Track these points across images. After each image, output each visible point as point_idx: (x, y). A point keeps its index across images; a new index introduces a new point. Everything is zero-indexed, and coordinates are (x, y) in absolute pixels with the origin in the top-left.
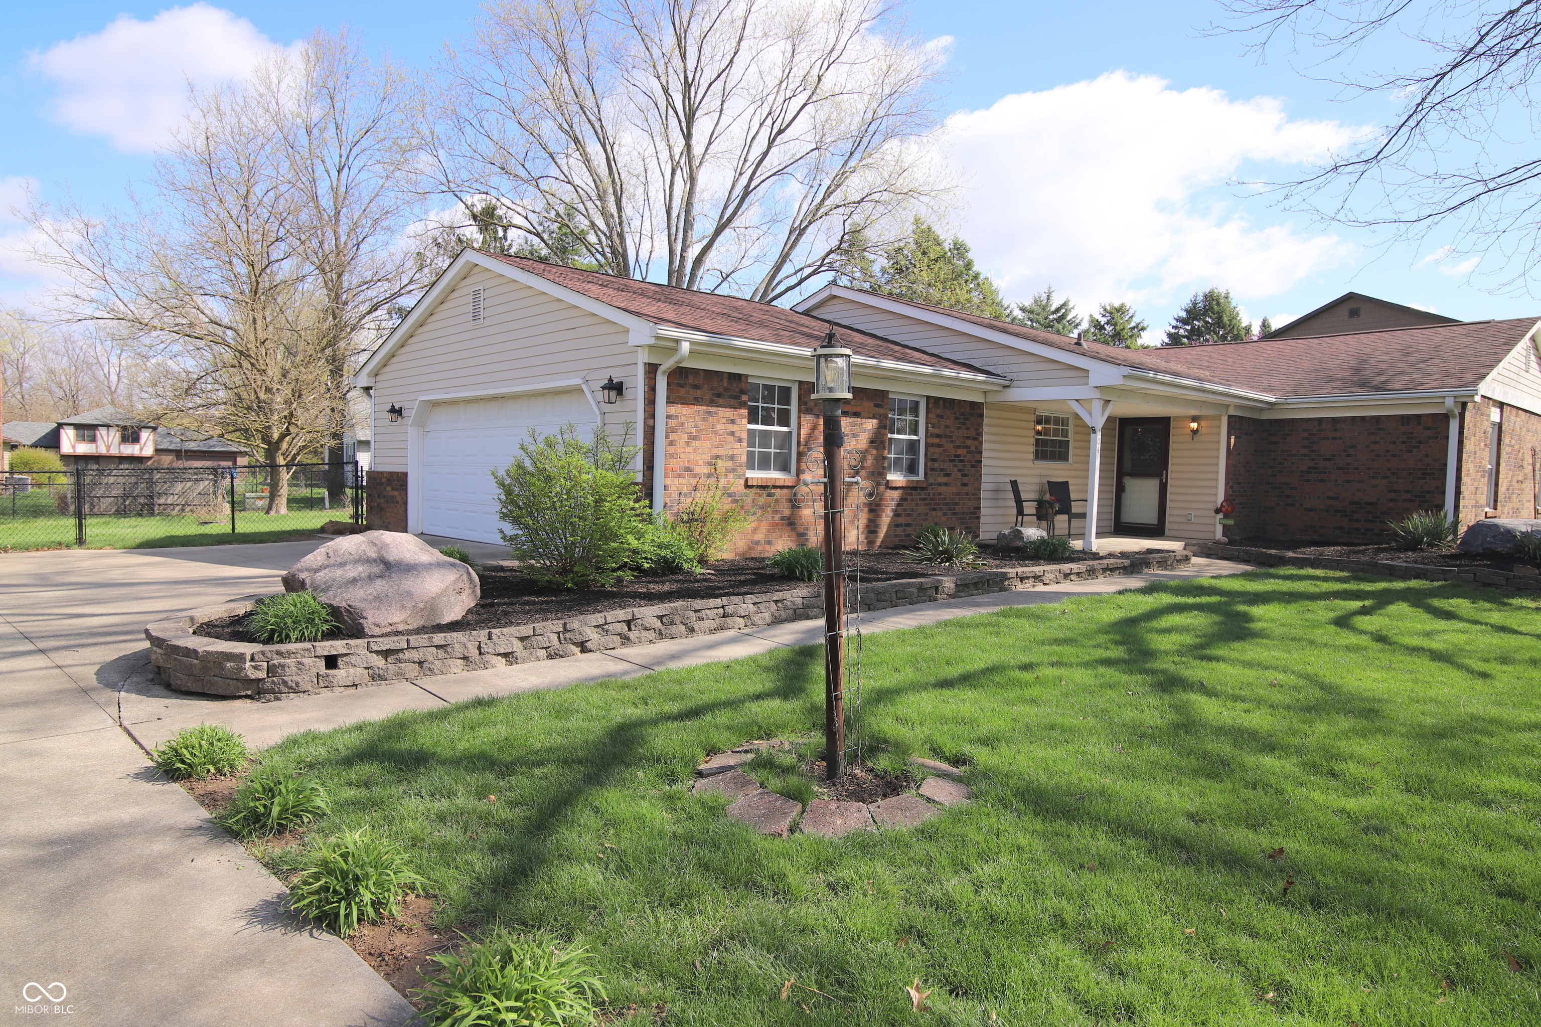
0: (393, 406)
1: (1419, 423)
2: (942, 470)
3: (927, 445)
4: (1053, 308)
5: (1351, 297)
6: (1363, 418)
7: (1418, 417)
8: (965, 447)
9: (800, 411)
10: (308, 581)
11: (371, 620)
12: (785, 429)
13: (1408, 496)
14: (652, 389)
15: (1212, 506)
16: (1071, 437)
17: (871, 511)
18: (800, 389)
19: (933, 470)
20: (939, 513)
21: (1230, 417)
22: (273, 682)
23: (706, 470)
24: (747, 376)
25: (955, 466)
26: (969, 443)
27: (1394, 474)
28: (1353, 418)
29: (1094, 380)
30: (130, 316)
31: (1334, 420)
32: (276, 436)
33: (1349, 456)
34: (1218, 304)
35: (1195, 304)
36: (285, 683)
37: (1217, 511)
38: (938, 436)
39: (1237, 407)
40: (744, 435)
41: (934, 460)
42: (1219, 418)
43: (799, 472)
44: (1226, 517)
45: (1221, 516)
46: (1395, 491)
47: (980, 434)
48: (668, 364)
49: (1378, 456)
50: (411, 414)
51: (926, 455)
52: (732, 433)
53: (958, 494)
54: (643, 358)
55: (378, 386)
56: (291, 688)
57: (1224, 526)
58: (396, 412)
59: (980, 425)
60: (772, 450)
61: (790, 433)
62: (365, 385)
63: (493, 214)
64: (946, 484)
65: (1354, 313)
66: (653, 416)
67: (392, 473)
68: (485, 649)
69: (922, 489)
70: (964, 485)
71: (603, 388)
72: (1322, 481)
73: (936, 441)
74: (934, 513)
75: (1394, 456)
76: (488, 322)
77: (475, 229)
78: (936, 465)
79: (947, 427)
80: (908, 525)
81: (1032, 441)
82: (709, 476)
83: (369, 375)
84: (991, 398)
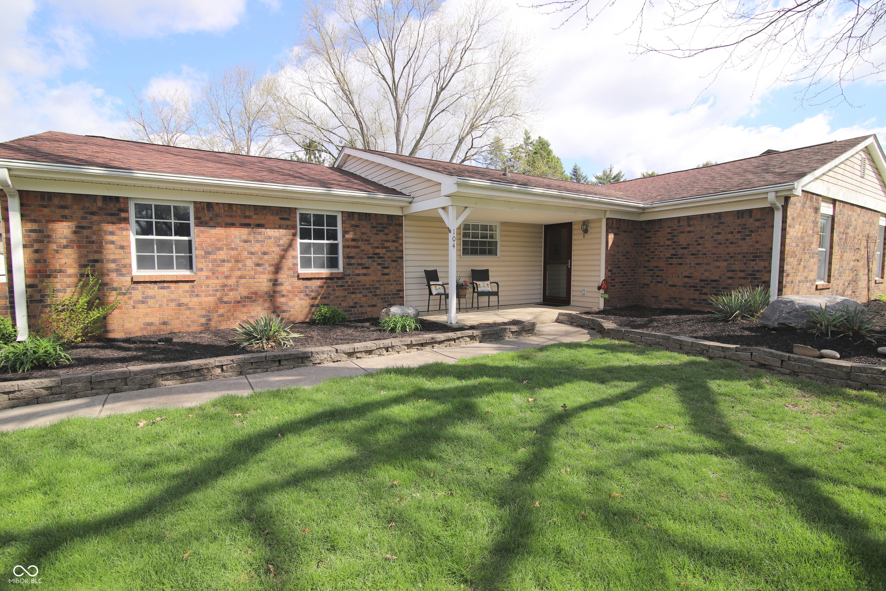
1: (751, 216)
2: (360, 264)
3: (344, 247)
4: (613, 176)
6: (709, 215)
7: (750, 211)
8: (385, 248)
12: (186, 238)
13: (742, 274)
15: (597, 285)
16: (498, 239)
17: (285, 296)
18: (198, 208)
19: (350, 264)
20: (359, 296)
21: (605, 219)
24: (130, 198)
25: (374, 261)
26: (387, 244)
27: (732, 257)
28: (702, 216)
29: (444, 190)
31: (689, 218)
33: (699, 244)
37: (599, 288)
38: (356, 240)
40: (127, 243)
41: (350, 257)
42: (600, 220)
43: (198, 270)
44: (605, 291)
45: (602, 291)
46: (733, 271)
49: (720, 244)
51: (344, 254)
53: (379, 281)
57: (605, 299)
61: (190, 241)
64: (365, 275)
69: (339, 279)
70: (386, 274)
72: (681, 264)
73: (354, 243)
74: (353, 296)
75: (732, 243)
78: (353, 261)
79: (363, 233)
84: (405, 212)
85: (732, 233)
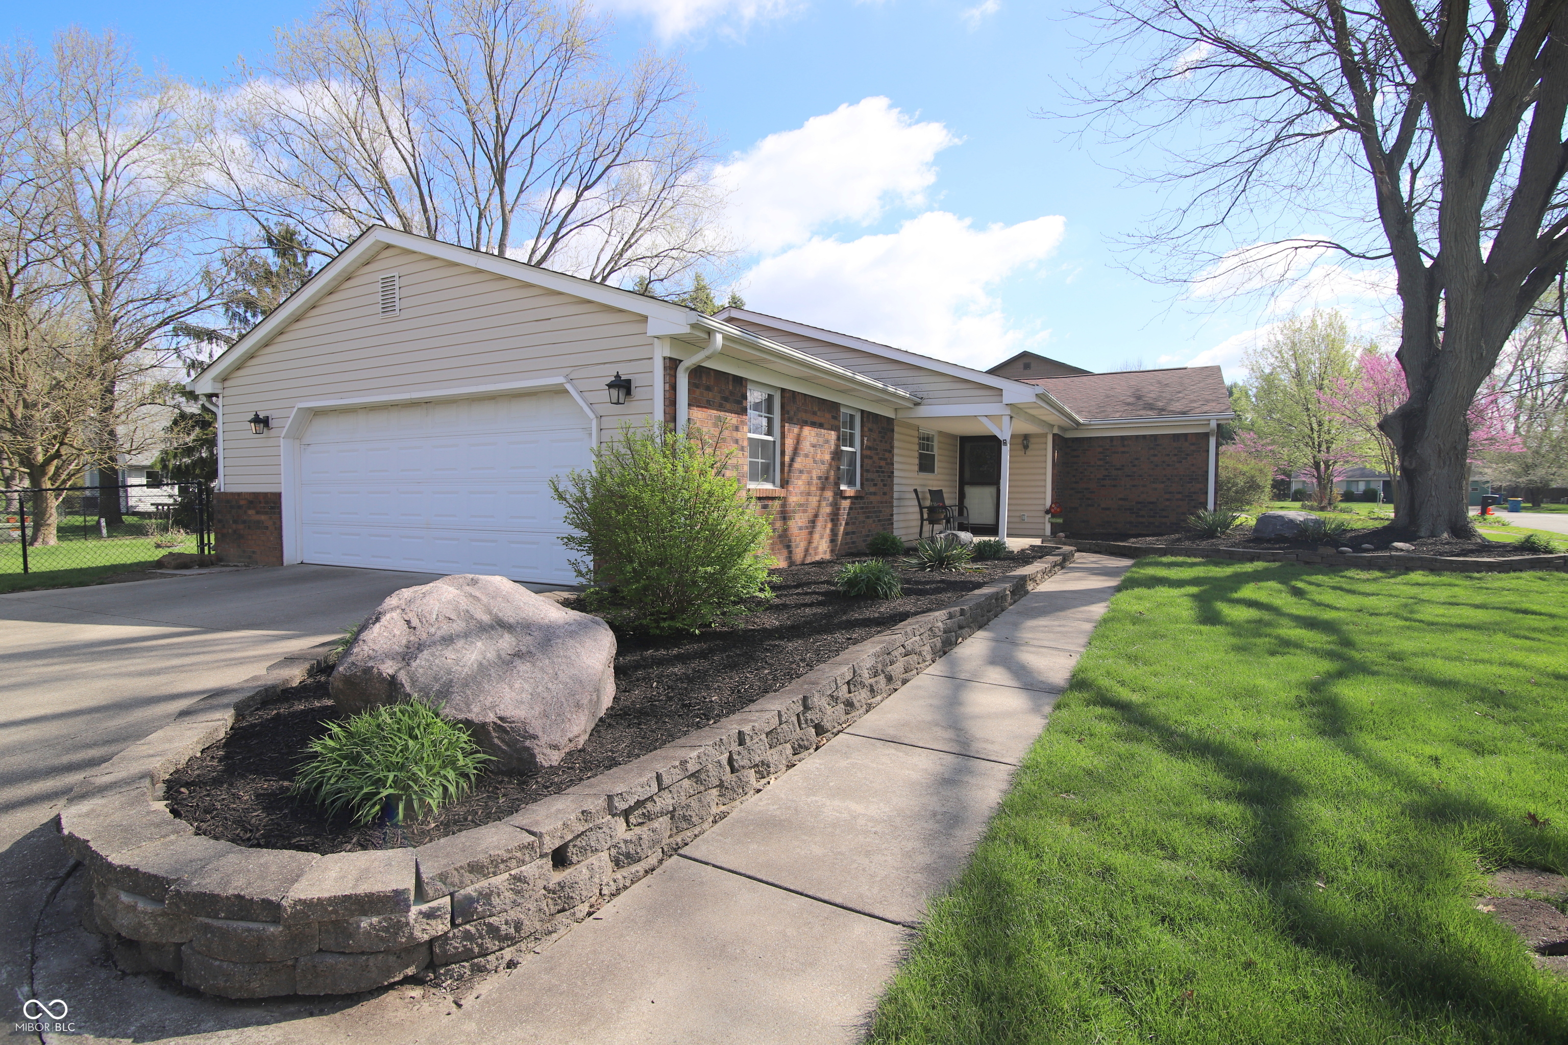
0: (257, 415)
1: (1186, 440)
2: (873, 480)
3: (863, 457)
5: (1025, 355)
6: (1144, 437)
7: (1186, 435)
8: (885, 459)
9: (783, 421)
10: (403, 677)
11: (544, 739)
12: (770, 439)
13: (1180, 496)
14: (672, 388)
15: (1042, 508)
16: (936, 452)
17: (832, 520)
18: (782, 397)
19: (867, 480)
20: (871, 521)
21: (1054, 435)
22: (467, 936)
24: (746, 380)
25: (879, 476)
26: (887, 455)
29: (1007, 398)
32: (41, 458)
33: (1134, 466)
36: (493, 931)
37: (1047, 512)
39: (1060, 427)
40: (746, 443)
41: (868, 471)
42: (1048, 436)
43: (784, 483)
44: (1053, 516)
45: (1050, 513)
47: (892, 447)
48: (693, 361)
49: (1157, 466)
50: (283, 423)
51: (862, 466)
52: (738, 441)
53: (881, 502)
54: (661, 352)
55: (227, 392)
56: (507, 937)
57: (1052, 524)
58: (262, 422)
59: (892, 439)
60: (760, 460)
61: (775, 442)
62: (209, 391)
63: (291, 240)
64: (875, 494)
65: (1027, 366)
66: (674, 417)
67: (255, 494)
68: (740, 761)
69: (860, 499)
70: (885, 494)
71: (610, 386)
72: (1114, 486)
74: (868, 521)
75: (1168, 465)
76: (407, 314)
77: (270, 252)
78: (870, 476)
79: (874, 440)
80: (853, 533)
81: (916, 454)
83: (215, 380)
84: (901, 415)
85: (1168, 455)
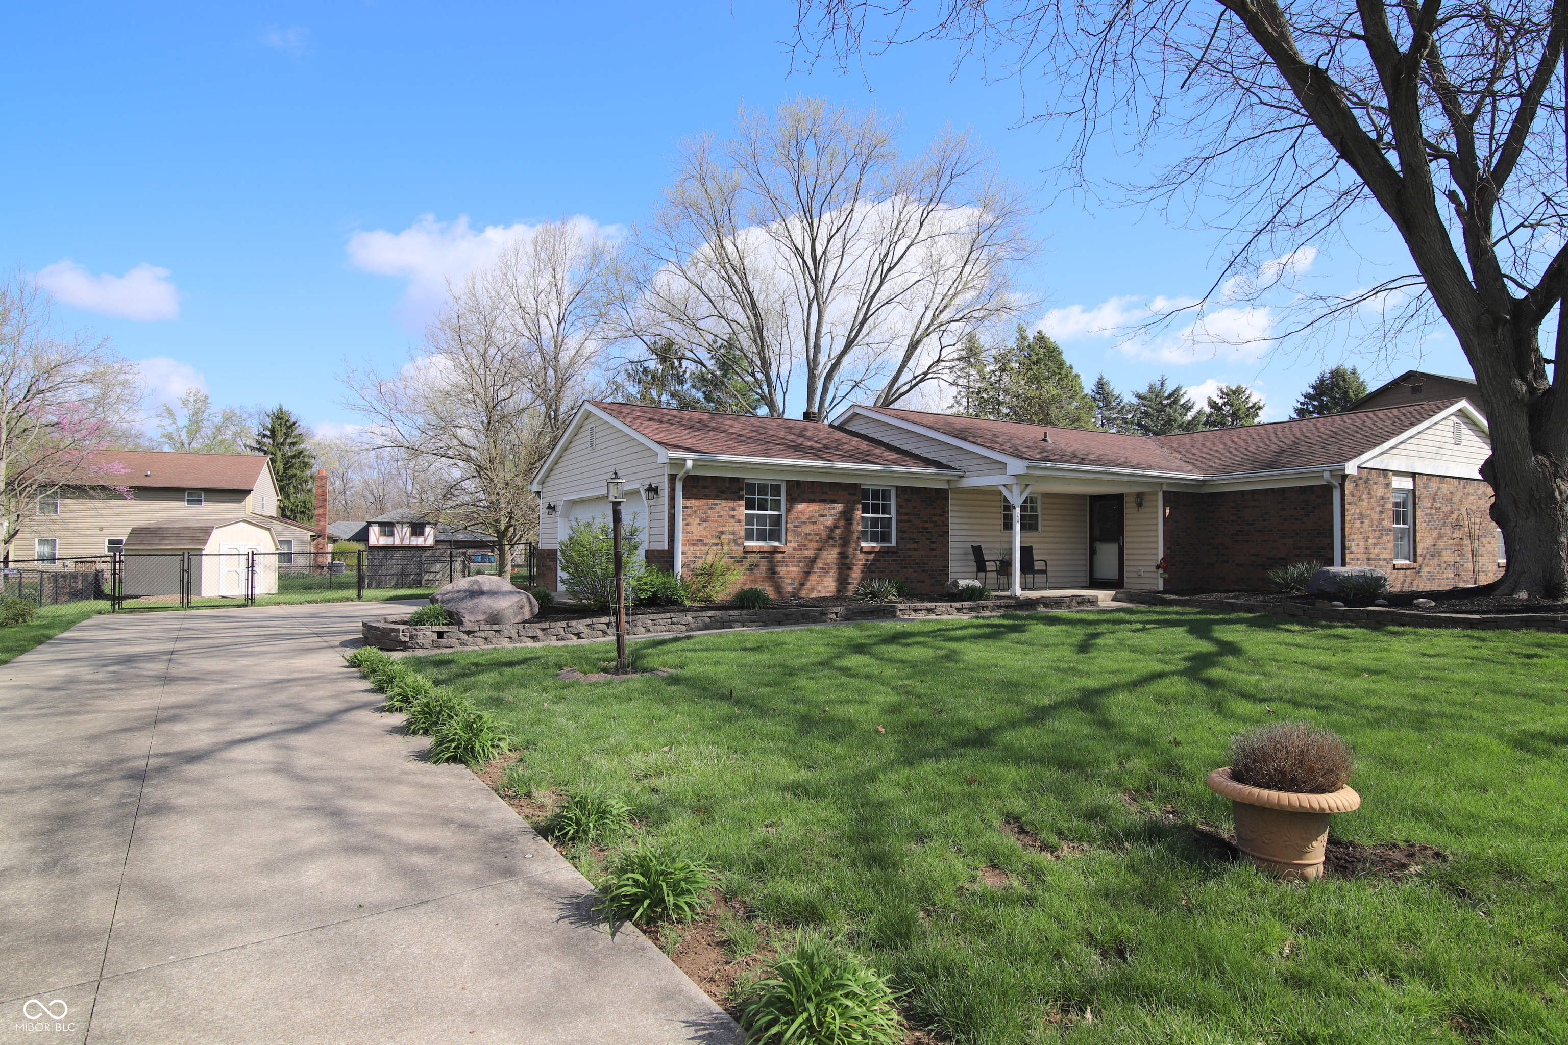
0: (550, 504)
1: (1313, 492)
2: (911, 539)
3: (897, 521)
4: (1166, 395)
5: (1410, 376)
8: (933, 522)
9: (791, 501)
10: (440, 599)
11: (466, 617)
12: (777, 513)
14: (673, 490)
15: (1154, 563)
16: (1039, 512)
18: (787, 485)
19: (904, 539)
20: (910, 570)
21: (1165, 494)
22: (412, 643)
23: (714, 541)
24: (746, 479)
25: (923, 536)
26: (937, 518)
27: (1297, 534)
29: (1011, 470)
30: (406, 444)
31: (1253, 492)
32: (503, 527)
33: (1265, 520)
34: (1344, 380)
35: (1322, 381)
36: (417, 644)
37: (1158, 568)
38: (906, 514)
40: (743, 518)
41: (902, 532)
42: (1156, 494)
43: (787, 542)
44: (1165, 572)
45: (1161, 571)
46: (1299, 548)
47: (946, 512)
48: (681, 474)
49: (1285, 520)
51: (897, 528)
52: (733, 517)
53: (927, 556)
54: (667, 471)
55: (544, 490)
56: (420, 646)
58: (552, 508)
59: (946, 505)
60: (767, 528)
61: (780, 516)
62: (536, 490)
63: (669, 350)
64: (915, 549)
65: (1416, 390)
66: (674, 507)
67: (549, 550)
69: (893, 553)
70: (934, 549)
72: (1247, 541)
73: (905, 518)
74: (905, 570)
75: (1297, 519)
76: (598, 448)
77: (656, 362)
78: (905, 535)
79: (914, 508)
81: (999, 516)
82: (716, 545)
83: (538, 483)
84: (951, 487)
85: (1296, 509)
